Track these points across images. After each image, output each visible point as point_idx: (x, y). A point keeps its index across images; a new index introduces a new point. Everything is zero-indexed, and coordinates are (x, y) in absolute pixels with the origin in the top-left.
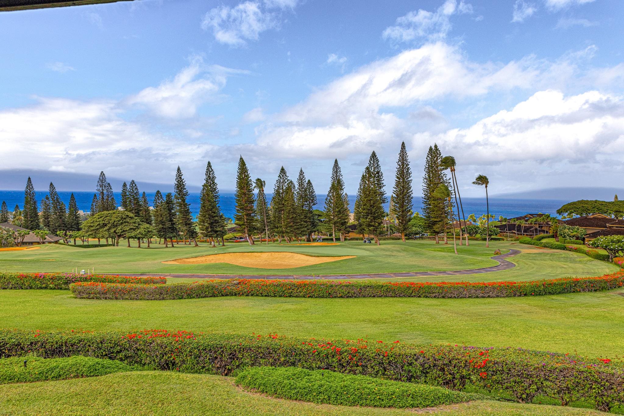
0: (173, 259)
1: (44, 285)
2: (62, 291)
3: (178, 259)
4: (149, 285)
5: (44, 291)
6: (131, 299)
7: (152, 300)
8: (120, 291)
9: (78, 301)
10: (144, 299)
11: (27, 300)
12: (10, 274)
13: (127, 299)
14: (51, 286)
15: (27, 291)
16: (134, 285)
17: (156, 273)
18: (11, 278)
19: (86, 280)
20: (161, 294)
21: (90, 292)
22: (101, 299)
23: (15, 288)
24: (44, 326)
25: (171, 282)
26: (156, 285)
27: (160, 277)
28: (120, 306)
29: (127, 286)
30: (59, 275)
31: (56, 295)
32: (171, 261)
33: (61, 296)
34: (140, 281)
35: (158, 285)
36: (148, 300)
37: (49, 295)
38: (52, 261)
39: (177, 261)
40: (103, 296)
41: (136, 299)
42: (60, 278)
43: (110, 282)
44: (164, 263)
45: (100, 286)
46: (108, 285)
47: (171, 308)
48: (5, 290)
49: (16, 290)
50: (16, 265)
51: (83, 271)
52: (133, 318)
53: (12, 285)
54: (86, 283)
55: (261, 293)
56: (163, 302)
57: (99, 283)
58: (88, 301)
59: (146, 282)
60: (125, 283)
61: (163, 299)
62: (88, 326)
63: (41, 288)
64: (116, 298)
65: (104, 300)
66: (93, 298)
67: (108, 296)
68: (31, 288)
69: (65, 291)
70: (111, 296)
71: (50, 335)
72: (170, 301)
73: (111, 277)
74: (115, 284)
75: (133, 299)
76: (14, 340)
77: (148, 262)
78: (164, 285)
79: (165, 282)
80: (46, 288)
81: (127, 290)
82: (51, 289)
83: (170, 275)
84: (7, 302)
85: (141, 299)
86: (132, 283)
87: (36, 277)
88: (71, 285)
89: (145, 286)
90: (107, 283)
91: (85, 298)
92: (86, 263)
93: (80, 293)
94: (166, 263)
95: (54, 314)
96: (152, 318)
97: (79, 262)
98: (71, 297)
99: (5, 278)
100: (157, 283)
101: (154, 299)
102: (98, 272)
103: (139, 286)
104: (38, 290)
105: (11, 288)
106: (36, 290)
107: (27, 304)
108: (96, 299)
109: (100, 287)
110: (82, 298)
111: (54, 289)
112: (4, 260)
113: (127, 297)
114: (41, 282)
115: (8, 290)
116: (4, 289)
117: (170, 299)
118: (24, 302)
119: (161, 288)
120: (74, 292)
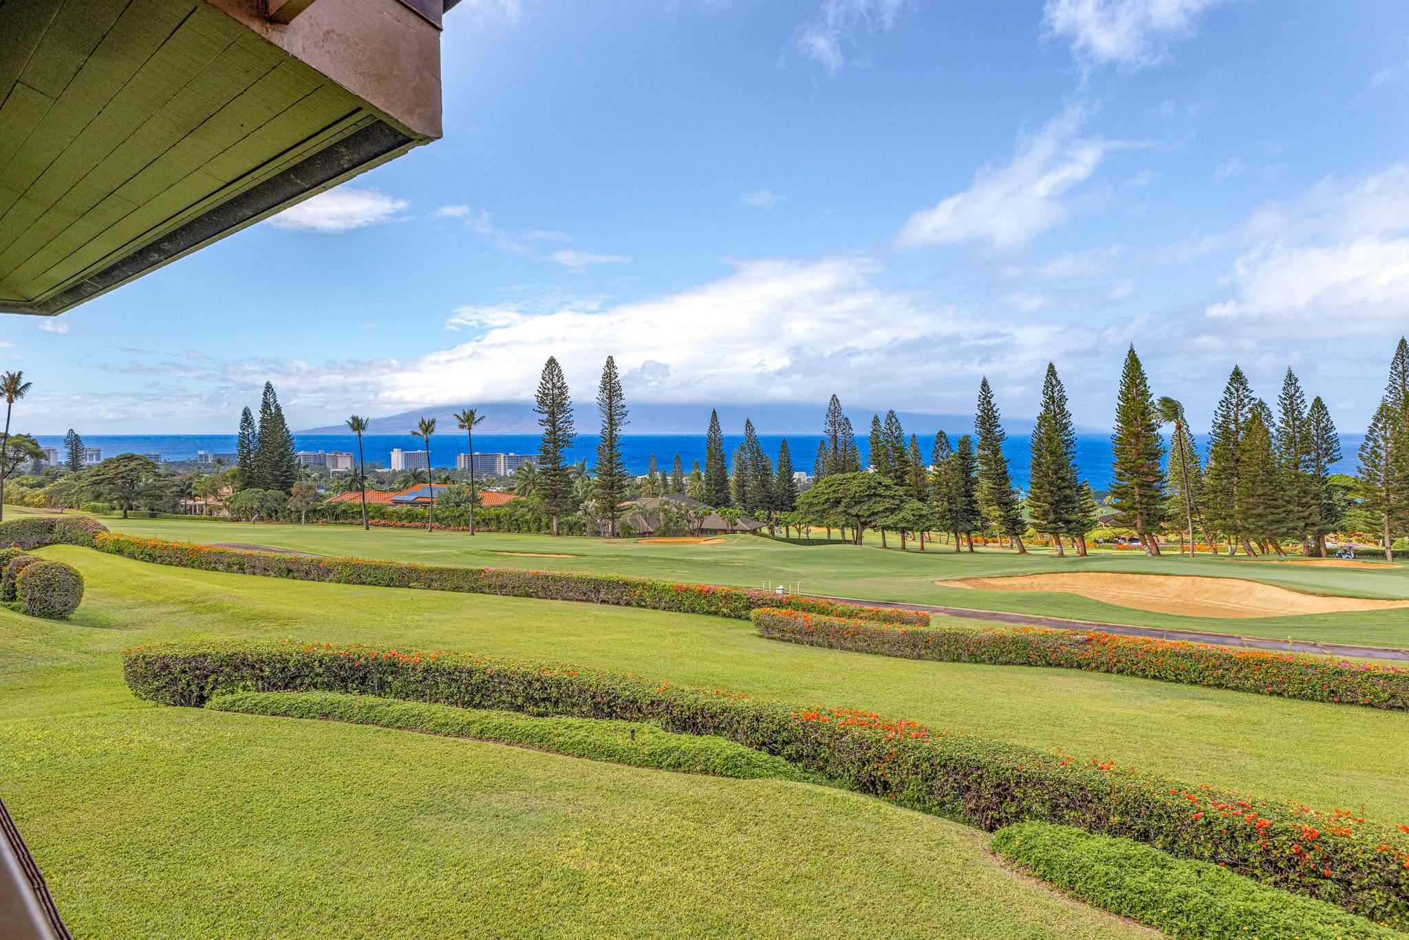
0: (960, 577)
1: (713, 609)
2: (740, 622)
3: (969, 579)
4: (891, 626)
5: (712, 618)
6: (857, 651)
7: (896, 656)
8: (837, 632)
9: (764, 643)
10: (882, 654)
11: (683, 631)
12: (663, 584)
13: (850, 649)
14: (725, 610)
15: (688, 615)
16: (863, 624)
17: (919, 603)
18: (666, 591)
19: (780, 604)
20: (915, 646)
21: (785, 629)
22: (803, 644)
23: (670, 609)
24: (697, 680)
25: (940, 623)
26: (904, 628)
27: (917, 613)
28: (833, 660)
29: (851, 623)
30: (737, 592)
31: (730, 628)
32: (954, 580)
33: (738, 631)
34: (876, 617)
35: (910, 628)
36: (889, 655)
37: (719, 627)
38: (737, 566)
39: (969, 581)
40: (806, 638)
41: (867, 652)
42: (739, 598)
43: (822, 612)
44: (940, 584)
45: (801, 618)
46: (815, 618)
47: (931, 677)
48: (655, 611)
49: (671, 613)
50: (681, 569)
51: (781, 587)
52: (851, 687)
53: (666, 602)
54: (778, 610)
55: (1143, 670)
56: (918, 664)
57: (800, 613)
58: (780, 646)
59: (888, 619)
60: (850, 616)
61: (919, 657)
62: (767, 692)
63: (709, 613)
64: (831, 646)
65: (807, 646)
66: (790, 641)
67: (815, 639)
68: (693, 611)
69: (746, 623)
70: (821, 640)
71: (680, 693)
72: (933, 663)
73: (822, 603)
74: (827, 618)
75: (861, 651)
76: (628, 693)
77: (909, 579)
78: (922, 629)
79: (927, 624)
80: (716, 613)
81: (849, 632)
82: (724, 615)
83: (945, 611)
84: (653, 631)
85: (876, 653)
86: (861, 618)
87: (701, 591)
88: (753, 613)
89: (885, 627)
90: (814, 615)
91: (775, 639)
92: (795, 573)
93: (767, 627)
94: (944, 584)
95: (718, 661)
96: (888, 692)
97: (782, 571)
98: (753, 635)
99: (655, 589)
100: (910, 622)
101: (901, 656)
102: (807, 592)
103: (873, 625)
104: (703, 616)
105: (665, 609)
106: (700, 616)
107: (683, 639)
108: (796, 643)
109: (800, 620)
110: (772, 639)
111: (730, 616)
112: (664, 559)
113: (850, 646)
114: (708, 601)
115: (659, 611)
116: (653, 608)
117: (933, 659)
118: (678, 634)
119: (915, 635)
120: (758, 625)
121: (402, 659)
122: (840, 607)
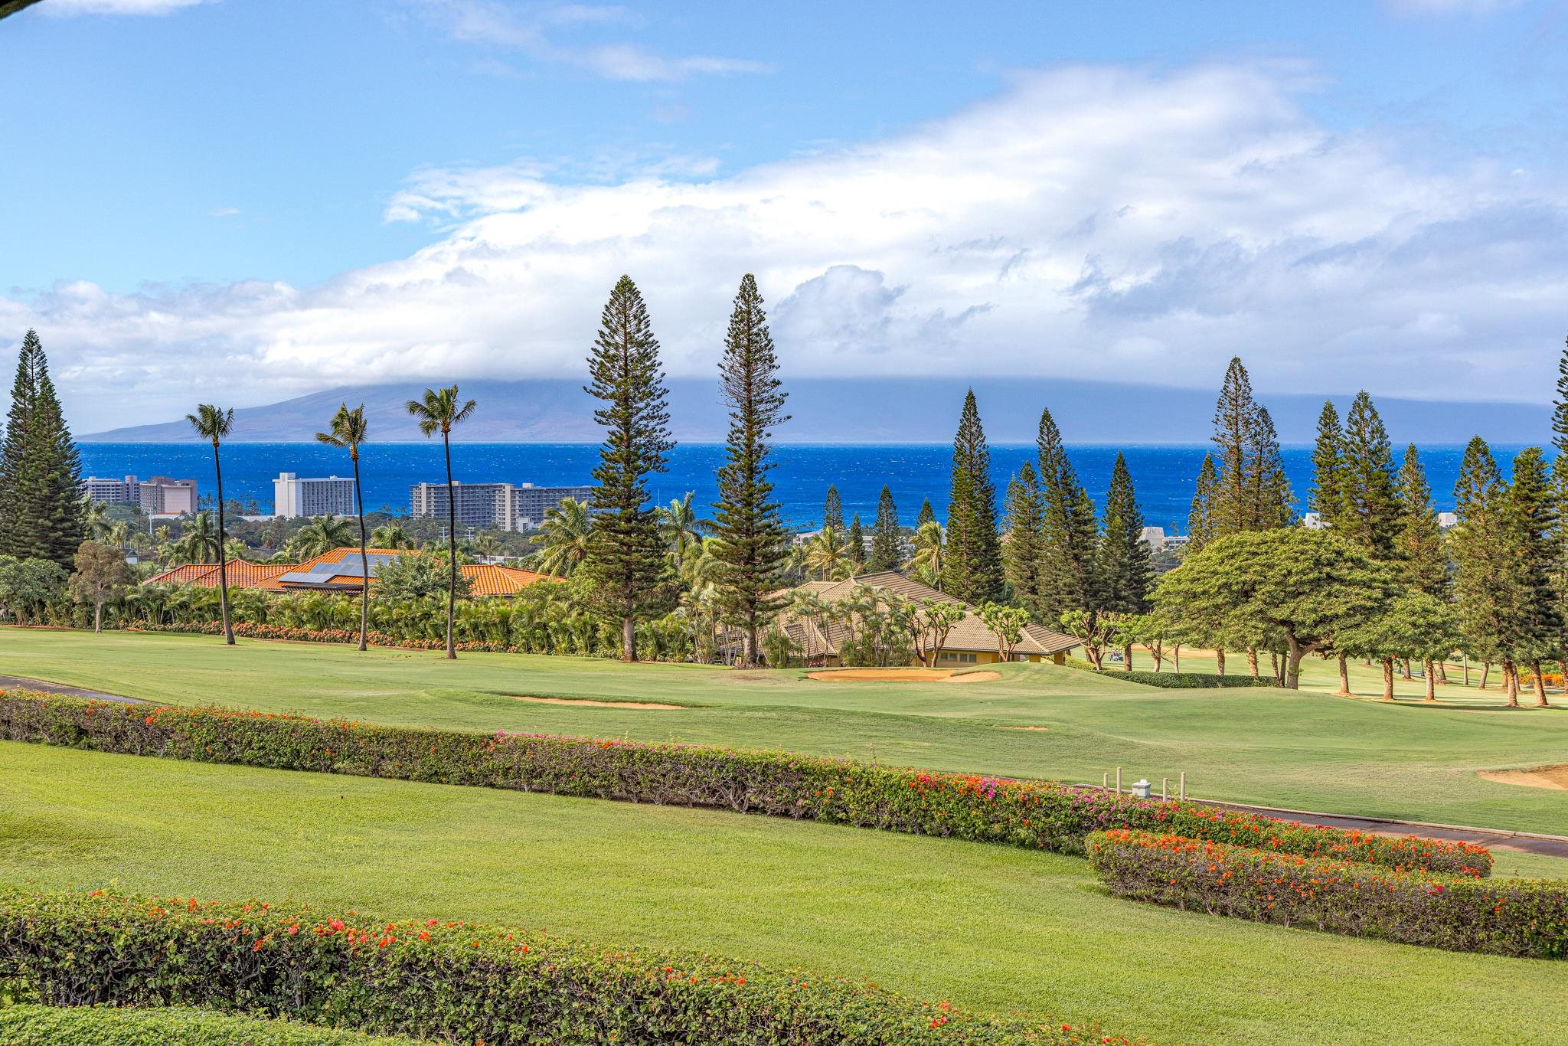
0: (1535, 764)
1: (997, 828)
2: (1059, 860)
3: (1556, 768)
4: (1407, 876)
5: (995, 850)
6: (1328, 928)
7: (1418, 943)
8: (1283, 885)
9: (1117, 908)
10: (1388, 938)
11: (935, 877)
12: (885, 772)
13: (1310, 925)
14: (1023, 832)
15: (941, 842)
16: (1344, 869)
17: (1451, 821)
18: (890, 786)
19: (1148, 820)
20: (1463, 921)
21: (1164, 877)
22: (1205, 912)
23: (901, 827)
24: (982, 991)
25: (1512, 872)
26: (1438, 880)
27: (1461, 845)
28: (1280, 951)
29: (1316, 865)
30: (1049, 792)
31: (1038, 874)
32: (1524, 771)
33: (1055, 880)
34: (1368, 854)
35: (1450, 881)
36: (1402, 941)
37: (1014, 869)
38: (1035, 733)
39: (1555, 773)
40: (1211, 900)
41: (1351, 933)
42: (1053, 806)
43: (1247, 840)
44: (1492, 778)
45: (1202, 855)
46: (1231, 855)
47: (1505, 993)
48: (867, 831)
49: (902, 837)
50: (911, 739)
51: (1144, 782)
52: (1328, 1014)
53: (892, 814)
54: (1150, 835)
56: (1470, 963)
57: (1198, 843)
58: (1155, 915)
59: (1396, 859)
60: (1308, 852)
61: (1472, 946)
62: (1142, 1021)
63: (986, 838)
64: (1268, 918)
65: (1215, 916)
66: (1174, 904)
67: (1231, 900)
68: (953, 834)
69: (1072, 862)
70: (1245, 904)
72: (1505, 960)
73: (1246, 820)
74: (1261, 855)
75: (1337, 931)
76: (863, 1028)
77: (1419, 768)
78: (1479, 882)
79: (1484, 871)
80: (1002, 839)
81: (1311, 887)
82: (1022, 844)
83: (1513, 841)
84: (869, 877)
85: (1371, 936)
86: (1334, 856)
87: (970, 790)
88: (1094, 839)
89: (1391, 876)
90: (1229, 847)
91: (1141, 899)
93: (1122, 873)
94: (1501, 779)
95: (1021, 949)
96: (1414, 1026)
97: (1133, 746)
98: (1091, 889)
99: (868, 784)
100: (1446, 868)
101: (1430, 944)
102: (1200, 793)
103: (1364, 872)
104: (974, 845)
105: (889, 827)
106: (968, 845)
107: (935, 896)
108: (1188, 908)
109: (1200, 857)
110: (1133, 898)
111: (1033, 846)
112: (874, 715)
113: (1312, 917)
114: (987, 813)
115: (877, 832)
116: (864, 826)
117: (1505, 951)
118: (924, 886)
119: (1463, 895)
120: (1102, 867)
121: (351, 938)
122: (1284, 829)
